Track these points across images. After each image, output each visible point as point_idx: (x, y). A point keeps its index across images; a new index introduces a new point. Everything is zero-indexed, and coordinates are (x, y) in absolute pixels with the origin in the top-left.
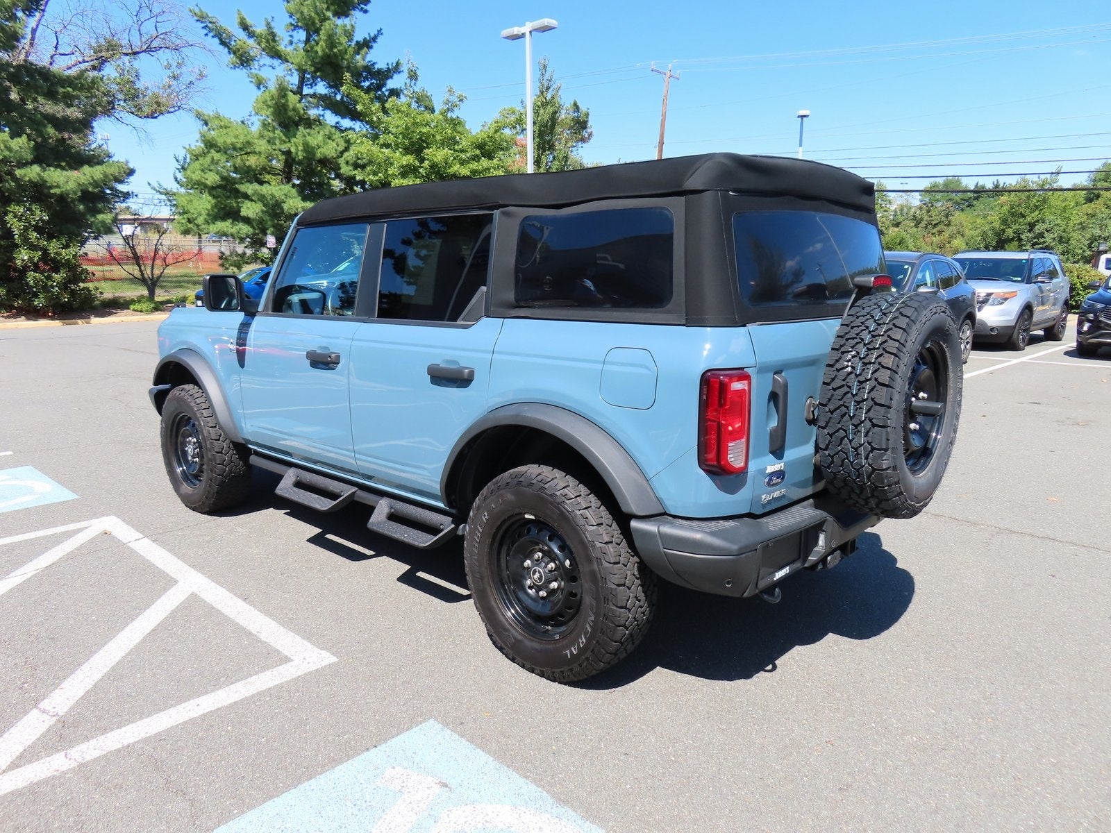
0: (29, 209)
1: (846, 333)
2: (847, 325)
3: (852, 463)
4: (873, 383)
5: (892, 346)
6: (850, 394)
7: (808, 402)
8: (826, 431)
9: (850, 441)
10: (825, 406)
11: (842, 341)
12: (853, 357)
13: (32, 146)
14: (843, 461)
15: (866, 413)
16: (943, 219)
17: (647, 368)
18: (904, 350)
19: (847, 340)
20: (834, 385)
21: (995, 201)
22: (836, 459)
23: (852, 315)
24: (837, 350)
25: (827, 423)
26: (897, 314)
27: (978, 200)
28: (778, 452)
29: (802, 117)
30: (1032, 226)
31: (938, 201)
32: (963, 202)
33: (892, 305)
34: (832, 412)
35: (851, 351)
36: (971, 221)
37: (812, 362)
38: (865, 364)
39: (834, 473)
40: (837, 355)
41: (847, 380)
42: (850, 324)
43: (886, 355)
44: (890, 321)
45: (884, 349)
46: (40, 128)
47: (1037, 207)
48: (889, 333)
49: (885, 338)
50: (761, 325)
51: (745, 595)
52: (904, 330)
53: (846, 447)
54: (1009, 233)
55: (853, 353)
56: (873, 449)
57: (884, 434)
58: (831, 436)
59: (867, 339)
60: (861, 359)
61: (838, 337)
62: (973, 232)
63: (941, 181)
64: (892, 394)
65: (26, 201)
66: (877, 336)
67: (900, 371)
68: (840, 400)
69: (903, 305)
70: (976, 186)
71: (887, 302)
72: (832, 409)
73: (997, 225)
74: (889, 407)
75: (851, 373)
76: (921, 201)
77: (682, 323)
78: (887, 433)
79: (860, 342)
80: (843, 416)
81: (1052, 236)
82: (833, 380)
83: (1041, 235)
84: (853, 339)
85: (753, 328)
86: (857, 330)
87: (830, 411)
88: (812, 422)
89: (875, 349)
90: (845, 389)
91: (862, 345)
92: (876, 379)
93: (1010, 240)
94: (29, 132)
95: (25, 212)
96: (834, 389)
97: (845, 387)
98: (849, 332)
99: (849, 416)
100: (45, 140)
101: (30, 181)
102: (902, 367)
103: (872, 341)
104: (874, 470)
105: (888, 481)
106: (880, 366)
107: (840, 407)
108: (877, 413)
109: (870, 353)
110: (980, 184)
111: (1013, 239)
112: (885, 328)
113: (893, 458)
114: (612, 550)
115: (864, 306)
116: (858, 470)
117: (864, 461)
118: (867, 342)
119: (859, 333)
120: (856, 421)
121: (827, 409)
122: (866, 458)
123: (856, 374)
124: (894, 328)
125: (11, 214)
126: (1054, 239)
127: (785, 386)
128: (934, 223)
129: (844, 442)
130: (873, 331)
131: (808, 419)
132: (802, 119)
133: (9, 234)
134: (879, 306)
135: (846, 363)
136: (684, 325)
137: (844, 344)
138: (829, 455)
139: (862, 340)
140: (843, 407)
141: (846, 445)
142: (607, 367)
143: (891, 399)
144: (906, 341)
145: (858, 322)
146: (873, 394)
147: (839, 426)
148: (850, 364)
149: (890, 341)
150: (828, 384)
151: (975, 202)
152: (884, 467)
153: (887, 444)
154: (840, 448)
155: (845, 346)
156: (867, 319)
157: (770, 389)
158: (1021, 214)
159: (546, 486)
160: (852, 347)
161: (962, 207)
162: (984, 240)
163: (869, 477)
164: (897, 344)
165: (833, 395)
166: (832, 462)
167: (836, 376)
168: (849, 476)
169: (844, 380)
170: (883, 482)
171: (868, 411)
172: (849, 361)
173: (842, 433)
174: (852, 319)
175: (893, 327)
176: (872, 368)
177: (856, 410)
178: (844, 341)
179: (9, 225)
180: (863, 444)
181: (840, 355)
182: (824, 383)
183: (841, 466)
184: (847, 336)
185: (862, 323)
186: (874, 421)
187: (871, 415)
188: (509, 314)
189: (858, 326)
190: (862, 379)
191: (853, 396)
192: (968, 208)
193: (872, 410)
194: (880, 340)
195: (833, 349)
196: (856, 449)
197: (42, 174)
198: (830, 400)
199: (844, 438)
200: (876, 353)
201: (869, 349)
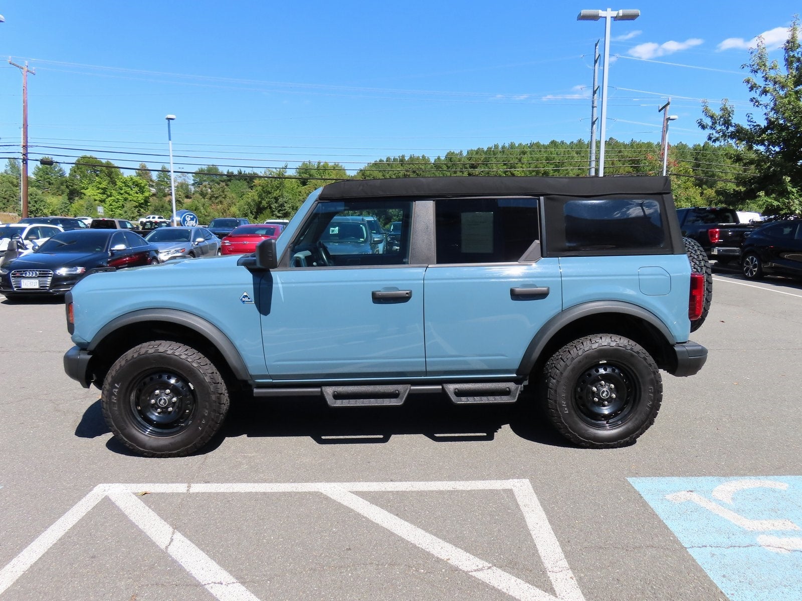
16: (221, 193)
29: (169, 119)
30: (276, 199)
31: (205, 181)
47: (278, 187)
54: (264, 203)
63: (205, 167)
70: (228, 172)
73: (256, 198)
76: (194, 181)
81: (288, 206)
83: (282, 205)
93: (265, 208)
110: (230, 171)
111: (267, 208)
126: (290, 207)
128: (216, 196)
132: (169, 121)
151: (230, 182)
158: (269, 192)
162: (250, 208)
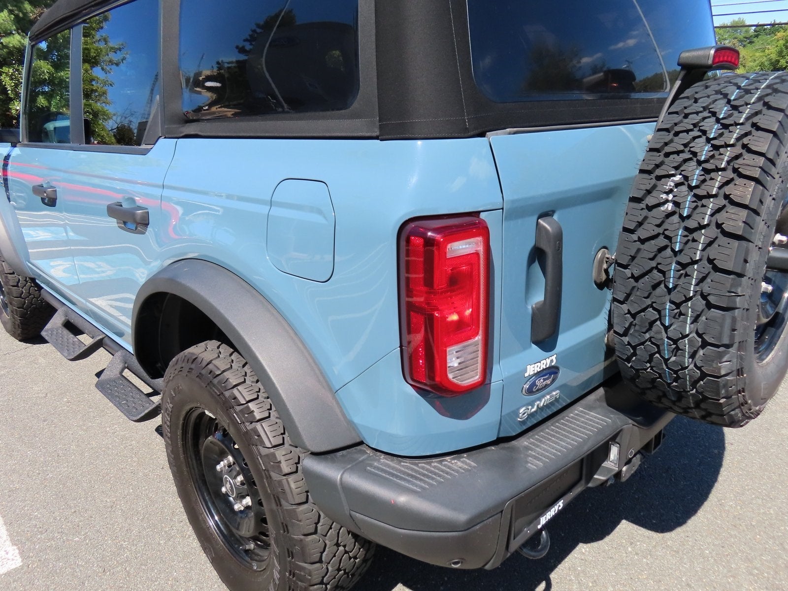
0: (17, 70)
1: (666, 144)
2: (667, 130)
3: (666, 361)
4: (713, 232)
5: (751, 164)
6: (669, 250)
7: (599, 255)
8: (625, 307)
9: (666, 328)
10: (625, 267)
11: (658, 158)
12: (677, 185)
13: (13, 19)
14: (652, 356)
15: (697, 285)
17: (320, 212)
18: (773, 171)
19: (667, 155)
20: (643, 233)
21: (772, 37)
22: (640, 350)
23: (676, 113)
24: (649, 172)
25: (628, 296)
26: (759, 106)
27: (758, 38)
28: (546, 342)
32: (745, 39)
33: (748, 92)
34: (637, 279)
35: (674, 175)
36: (751, 55)
37: (606, 193)
38: (698, 197)
39: (637, 370)
40: (648, 182)
41: (665, 226)
42: (672, 127)
43: (739, 181)
44: (747, 119)
45: (735, 170)
46: (20, 5)
48: (745, 141)
49: (738, 150)
50: (515, 133)
51: (487, 567)
52: (775, 134)
53: (658, 336)
55: (678, 178)
56: (705, 344)
57: (728, 322)
58: (634, 316)
59: (704, 151)
60: (691, 188)
61: (651, 150)
62: (752, 64)
64: (747, 252)
65: (15, 64)
66: (722, 146)
67: (763, 210)
68: (652, 259)
69: (769, 91)
71: (739, 88)
72: (637, 273)
74: (740, 275)
75: (673, 213)
77: (375, 134)
78: (734, 320)
79: (691, 159)
80: (655, 286)
82: (640, 224)
84: (678, 153)
85: (498, 138)
86: (685, 138)
87: (633, 276)
88: (604, 284)
89: (718, 170)
90: (661, 241)
91: (693, 163)
92: (719, 226)
94: (10, 8)
95: (14, 72)
96: (643, 241)
97: (661, 237)
98: (671, 141)
99: (666, 287)
100: (25, 14)
101: (14, 47)
102: (768, 202)
103: (713, 157)
104: (704, 375)
105: (727, 391)
106: (724, 202)
107: (650, 271)
108: (716, 285)
109: (708, 177)
112: (737, 132)
113: (741, 358)
114: (293, 486)
115: (697, 96)
116: (676, 372)
117: (687, 361)
118: (703, 158)
119: (689, 143)
120: (677, 297)
121: (628, 272)
122: (693, 356)
123: (681, 216)
124: (754, 132)
125: (4, 74)
127: (558, 238)
129: (654, 329)
130: (714, 139)
131: (598, 281)
133: (4, 90)
134: (725, 96)
135: (664, 196)
136: (376, 138)
137: (662, 163)
138: (629, 344)
139: (695, 154)
140: (655, 271)
141: (659, 332)
142: (276, 211)
143: (746, 261)
144: (777, 154)
145: (687, 124)
146: (712, 252)
147: (648, 302)
148: (671, 197)
149: (747, 156)
150: (632, 231)
151: (755, 39)
152: (723, 372)
153: (732, 337)
154: (647, 336)
155: (664, 167)
156: (704, 118)
157: (531, 244)
159: (216, 381)
160: (676, 168)
161: (745, 43)
163: (694, 384)
164: (761, 161)
165: (639, 250)
166: (634, 354)
167: (646, 218)
168: (660, 377)
169: (659, 226)
170: (718, 393)
171: (701, 280)
172: (671, 191)
173: (651, 314)
174: (676, 118)
175: (753, 130)
176: (711, 204)
177: (679, 278)
178: (662, 158)
179: (4, 83)
180: (688, 335)
181: (654, 181)
182: (625, 230)
183: (650, 361)
184: (667, 149)
185: (695, 125)
186: (710, 298)
187: (706, 287)
188: (181, 133)
189: (687, 131)
190: (692, 224)
191: (675, 253)
192: (749, 45)
193: (708, 280)
194: (728, 153)
195: (642, 171)
196: (675, 342)
197: (22, 41)
198: (633, 258)
199: (655, 321)
200: (719, 178)
201: (707, 171)
